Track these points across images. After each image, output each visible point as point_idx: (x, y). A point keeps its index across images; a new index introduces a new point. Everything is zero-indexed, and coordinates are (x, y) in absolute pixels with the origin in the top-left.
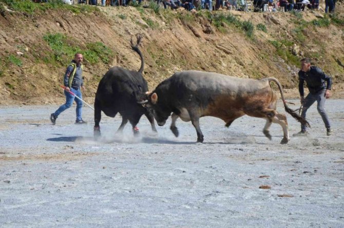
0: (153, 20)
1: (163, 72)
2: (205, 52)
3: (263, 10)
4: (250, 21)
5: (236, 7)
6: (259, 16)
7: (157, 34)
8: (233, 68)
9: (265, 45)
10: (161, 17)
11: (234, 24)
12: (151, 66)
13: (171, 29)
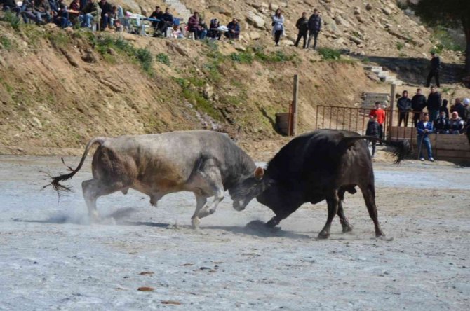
0: (10, 38)
1: (23, 112)
2: (83, 87)
3: (166, 35)
4: (148, 50)
5: (129, 29)
6: (160, 43)
7: (16, 58)
8: (123, 111)
9: (167, 82)
10: (21, 35)
11: (126, 51)
12: (4, 103)
13: (36, 53)
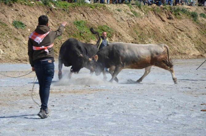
0: (137, 12)
1: (143, 42)
2: (168, 30)
3: (204, 5)
4: (196, 12)
5: (188, 4)
6: (202, 9)
7: (140, 20)
8: (185, 39)
9: (205, 26)
10: (142, 10)
11: (186, 14)
12: (135, 39)
13: (148, 17)
